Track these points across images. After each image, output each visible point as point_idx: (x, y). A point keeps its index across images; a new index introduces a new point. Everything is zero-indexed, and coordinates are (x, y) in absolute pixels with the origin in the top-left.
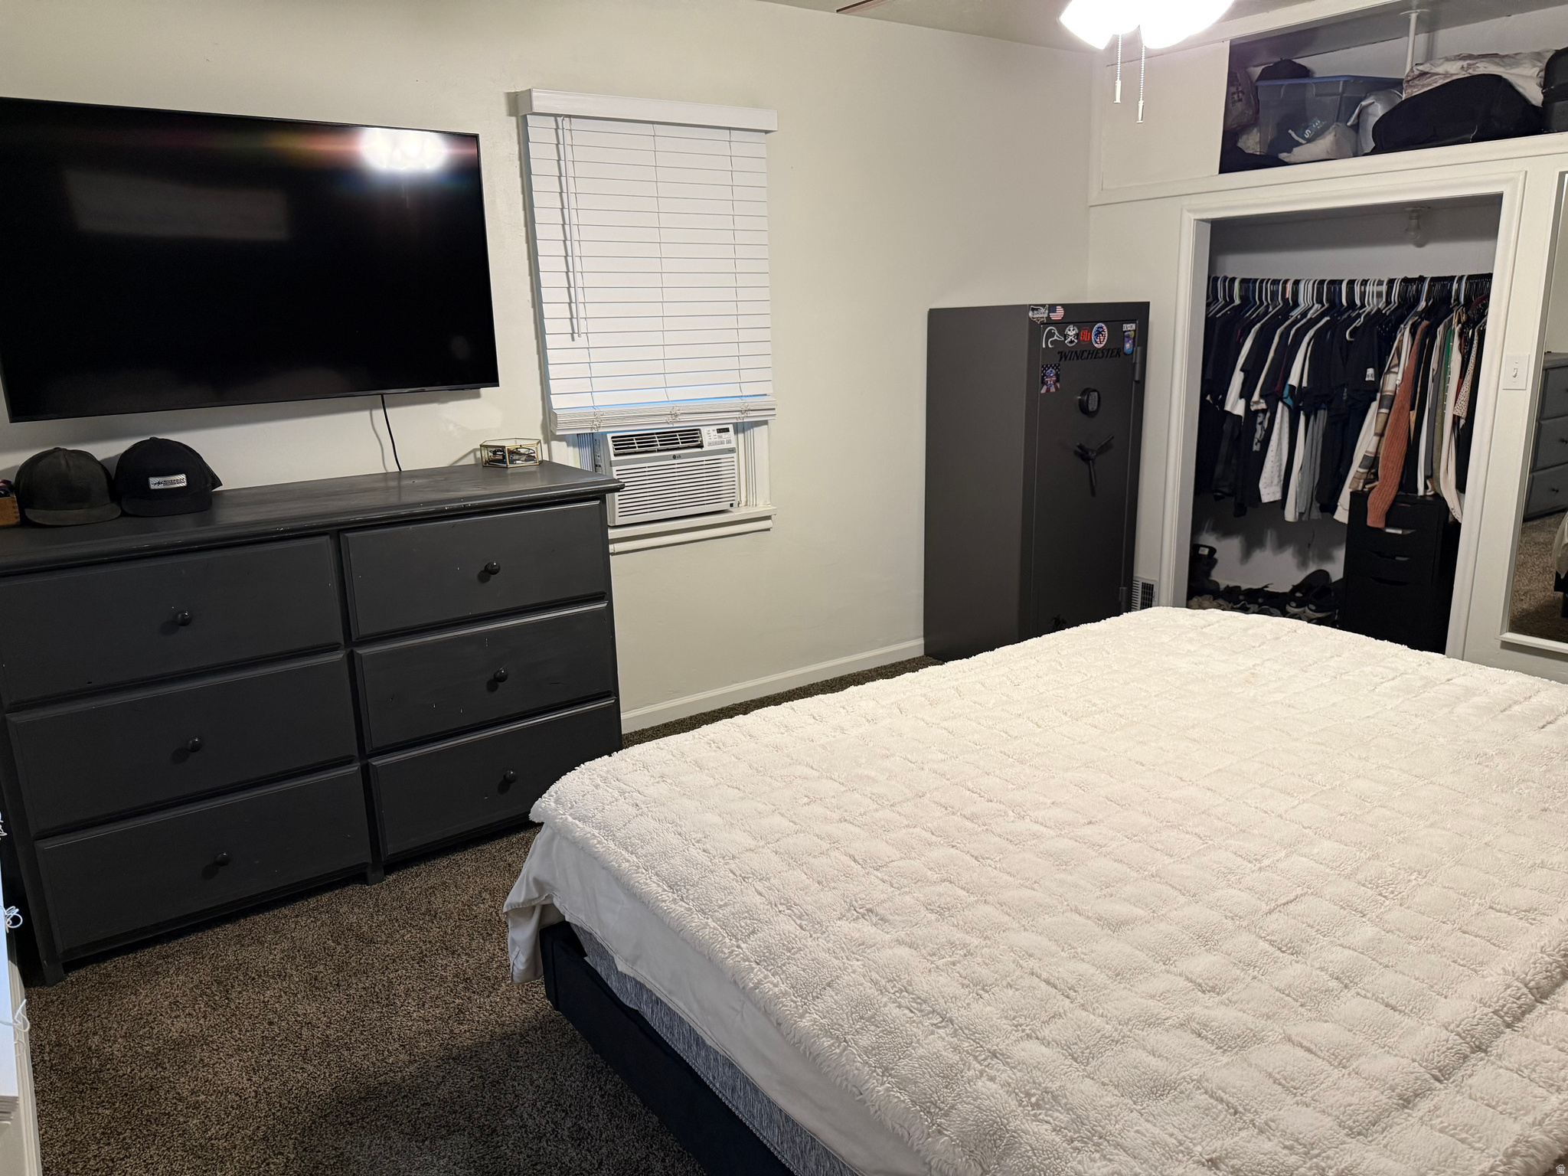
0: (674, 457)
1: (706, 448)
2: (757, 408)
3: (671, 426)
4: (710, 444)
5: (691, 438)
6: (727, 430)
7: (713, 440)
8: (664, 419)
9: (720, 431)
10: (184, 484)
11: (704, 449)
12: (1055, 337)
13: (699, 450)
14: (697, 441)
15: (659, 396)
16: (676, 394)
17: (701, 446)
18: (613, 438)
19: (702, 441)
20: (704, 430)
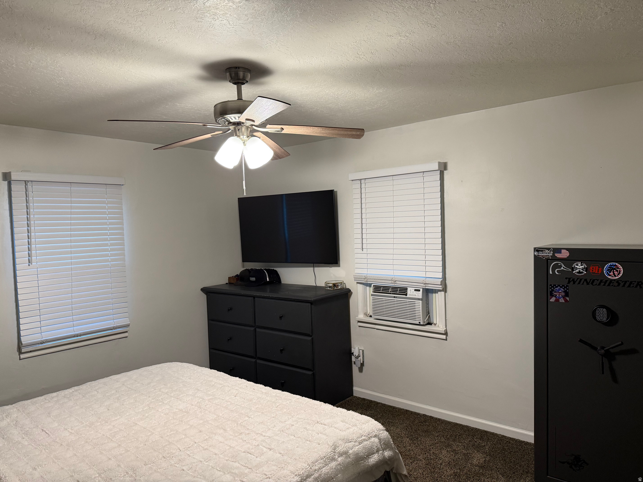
0: (394, 297)
1: (408, 296)
2: (435, 284)
3: (394, 285)
4: (410, 295)
5: (403, 291)
6: (419, 290)
7: (412, 293)
8: (390, 282)
9: (416, 290)
10: (255, 280)
11: (407, 296)
12: (562, 268)
13: (405, 296)
14: (405, 293)
15: (391, 273)
16: (397, 273)
17: (406, 295)
18: (374, 286)
19: (407, 293)
20: (409, 289)
